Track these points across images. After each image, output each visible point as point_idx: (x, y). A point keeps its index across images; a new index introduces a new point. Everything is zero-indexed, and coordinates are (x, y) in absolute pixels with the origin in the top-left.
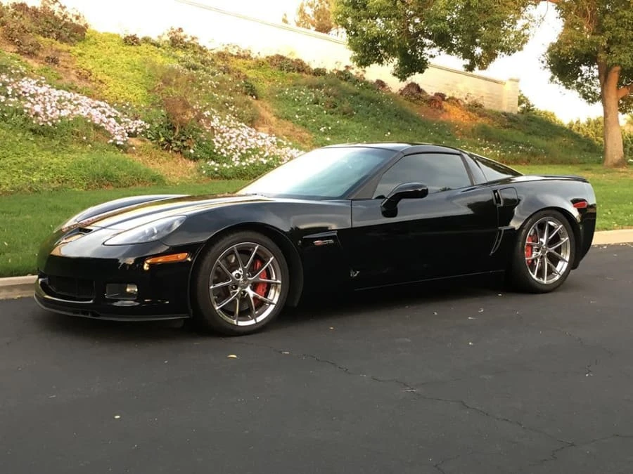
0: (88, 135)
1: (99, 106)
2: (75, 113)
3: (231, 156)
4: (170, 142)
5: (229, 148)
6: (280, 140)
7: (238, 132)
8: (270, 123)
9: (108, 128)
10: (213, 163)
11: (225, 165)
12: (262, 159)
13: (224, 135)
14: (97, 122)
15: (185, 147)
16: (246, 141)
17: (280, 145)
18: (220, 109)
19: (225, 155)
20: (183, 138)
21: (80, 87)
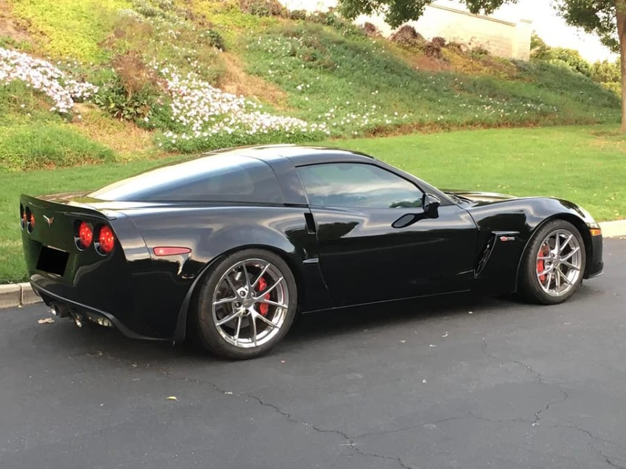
0: (27, 103)
1: (40, 66)
2: (12, 75)
3: (192, 124)
4: (121, 108)
5: (188, 114)
6: (249, 102)
7: (201, 94)
8: (236, 80)
9: (50, 94)
10: (171, 134)
11: (184, 136)
12: (227, 128)
13: (185, 98)
14: (37, 86)
15: (138, 115)
16: (209, 106)
17: (248, 109)
18: (181, 65)
19: (184, 124)
20: (136, 104)
21: (18, 41)
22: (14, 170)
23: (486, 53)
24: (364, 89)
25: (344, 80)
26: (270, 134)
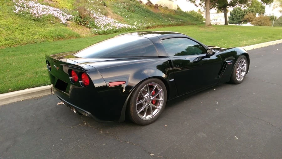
0: (53, 21)
1: (56, 10)
2: (48, 13)
3: (101, 26)
4: (81, 22)
5: (100, 24)
6: (115, 20)
7: (102, 18)
8: (111, 14)
9: (60, 18)
10: (95, 29)
11: (99, 30)
12: (111, 27)
13: (98, 19)
14: (56, 16)
15: (86, 24)
16: (105, 21)
17: (115, 22)
18: (96, 10)
19: (99, 26)
20: (85, 21)
21: (50, 4)
22: (50, 41)
23: (168, 8)
24: (143, 17)
25: (137, 15)
26: (122, 29)
